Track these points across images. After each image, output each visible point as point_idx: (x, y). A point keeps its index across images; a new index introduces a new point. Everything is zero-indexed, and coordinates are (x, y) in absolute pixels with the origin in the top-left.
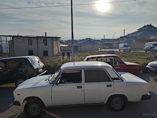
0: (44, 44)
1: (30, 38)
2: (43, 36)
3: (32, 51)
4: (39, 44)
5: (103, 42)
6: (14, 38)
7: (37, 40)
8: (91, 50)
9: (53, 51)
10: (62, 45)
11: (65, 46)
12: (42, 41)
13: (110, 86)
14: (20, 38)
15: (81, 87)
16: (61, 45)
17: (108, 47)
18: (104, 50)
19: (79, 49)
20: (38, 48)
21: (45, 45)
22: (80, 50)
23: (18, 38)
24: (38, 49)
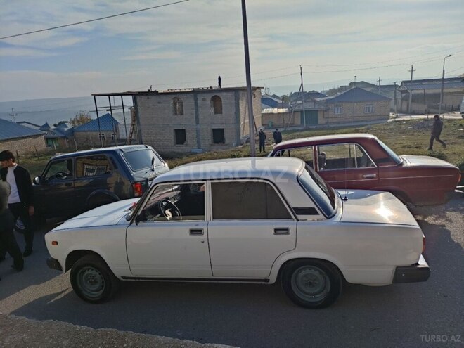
0: (213, 110)
1: (177, 96)
2: (211, 87)
3: (184, 130)
4: (200, 110)
5: (406, 91)
6: (139, 98)
7: (196, 100)
8: (362, 121)
9: (239, 129)
10: (270, 110)
11: (279, 114)
12: (208, 102)
13: (286, 231)
14: (153, 98)
15: (200, 232)
16: (265, 111)
17: (424, 108)
18: (407, 118)
19: (321, 120)
20: (197, 122)
21: (216, 113)
22: (324, 122)
23: (148, 98)
24: (199, 126)
